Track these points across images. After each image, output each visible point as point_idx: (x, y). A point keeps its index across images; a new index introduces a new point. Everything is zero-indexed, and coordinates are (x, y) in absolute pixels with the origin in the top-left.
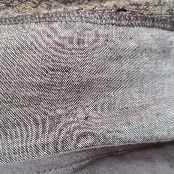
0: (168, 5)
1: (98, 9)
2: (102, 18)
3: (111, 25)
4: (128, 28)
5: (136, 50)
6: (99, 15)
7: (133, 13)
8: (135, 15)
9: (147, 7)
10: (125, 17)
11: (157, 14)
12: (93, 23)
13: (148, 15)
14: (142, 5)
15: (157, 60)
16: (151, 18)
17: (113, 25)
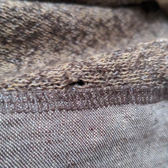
0: (150, 66)
1: (36, 85)
2: (42, 101)
3: (57, 112)
4: (87, 112)
5: (100, 147)
6: (37, 96)
7: (95, 85)
8: (99, 89)
9: (118, 74)
10: (82, 95)
11: (133, 83)
12: (24, 111)
13: (121, 86)
14: (110, 71)
15: (135, 150)
16: (124, 90)
17: (61, 110)
